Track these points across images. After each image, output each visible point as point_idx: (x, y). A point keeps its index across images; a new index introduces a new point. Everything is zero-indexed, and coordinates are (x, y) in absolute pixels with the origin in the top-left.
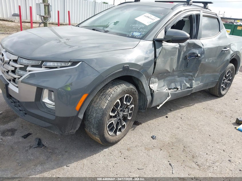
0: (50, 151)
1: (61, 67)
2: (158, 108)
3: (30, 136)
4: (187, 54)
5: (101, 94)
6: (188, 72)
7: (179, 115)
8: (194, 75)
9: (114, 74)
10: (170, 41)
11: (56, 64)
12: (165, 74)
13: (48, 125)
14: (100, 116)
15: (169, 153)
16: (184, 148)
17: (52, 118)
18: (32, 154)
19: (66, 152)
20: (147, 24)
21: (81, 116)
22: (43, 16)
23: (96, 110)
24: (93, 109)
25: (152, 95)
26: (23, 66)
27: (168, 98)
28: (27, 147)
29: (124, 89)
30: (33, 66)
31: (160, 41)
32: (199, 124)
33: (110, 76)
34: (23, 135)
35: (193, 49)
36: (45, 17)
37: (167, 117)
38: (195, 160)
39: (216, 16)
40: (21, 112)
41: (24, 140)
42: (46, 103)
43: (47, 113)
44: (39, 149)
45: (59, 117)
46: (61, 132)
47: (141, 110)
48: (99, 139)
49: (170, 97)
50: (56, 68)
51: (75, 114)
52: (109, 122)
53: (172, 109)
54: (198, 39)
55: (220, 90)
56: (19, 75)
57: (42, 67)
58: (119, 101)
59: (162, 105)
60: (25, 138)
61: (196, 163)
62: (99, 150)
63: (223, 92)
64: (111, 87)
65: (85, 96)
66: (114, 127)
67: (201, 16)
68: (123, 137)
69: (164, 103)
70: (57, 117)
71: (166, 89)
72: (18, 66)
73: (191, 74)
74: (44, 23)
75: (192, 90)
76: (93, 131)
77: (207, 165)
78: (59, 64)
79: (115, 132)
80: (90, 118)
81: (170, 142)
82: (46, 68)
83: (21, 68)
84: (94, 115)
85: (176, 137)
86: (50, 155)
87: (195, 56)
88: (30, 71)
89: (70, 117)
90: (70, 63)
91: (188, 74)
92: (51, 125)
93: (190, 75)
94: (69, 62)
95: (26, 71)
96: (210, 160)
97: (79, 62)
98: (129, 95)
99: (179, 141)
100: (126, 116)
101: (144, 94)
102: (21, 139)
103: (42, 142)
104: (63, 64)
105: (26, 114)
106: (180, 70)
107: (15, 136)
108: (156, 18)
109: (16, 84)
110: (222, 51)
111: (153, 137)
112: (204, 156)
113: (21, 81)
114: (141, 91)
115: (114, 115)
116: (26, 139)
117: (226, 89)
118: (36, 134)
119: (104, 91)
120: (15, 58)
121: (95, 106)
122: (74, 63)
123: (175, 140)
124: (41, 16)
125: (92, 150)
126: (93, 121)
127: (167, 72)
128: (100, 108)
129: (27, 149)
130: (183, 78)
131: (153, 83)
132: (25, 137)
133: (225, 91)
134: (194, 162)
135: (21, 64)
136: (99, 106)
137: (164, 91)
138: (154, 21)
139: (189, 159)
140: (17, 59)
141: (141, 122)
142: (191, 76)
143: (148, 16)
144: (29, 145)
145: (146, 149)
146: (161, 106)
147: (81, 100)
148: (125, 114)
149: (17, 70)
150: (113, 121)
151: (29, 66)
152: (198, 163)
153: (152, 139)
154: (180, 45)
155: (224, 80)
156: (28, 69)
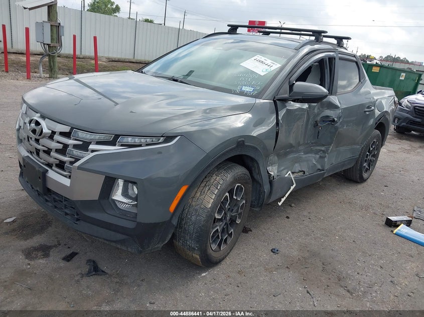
0: (116, 280)
1: (147, 145)
2: (280, 204)
3: (76, 257)
4: (318, 119)
5: (203, 185)
6: (318, 146)
7: (305, 213)
8: (327, 150)
9: (224, 154)
10: (298, 99)
11: (137, 140)
12: (288, 150)
13: (120, 237)
14: (203, 219)
15: (303, 274)
16: (324, 266)
17: (130, 225)
18: (88, 287)
19: (142, 281)
20: (262, 74)
21: (175, 222)
22: (48, 44)
23: (196, 210)
24: (191, 209)
25: (271, 183)
26: (81, 143)
27: (292, 188)
28: (77, 275)
29: (236, 175)
30: (99, 143)
31: (284, 100)
32: (338, 227)
33: (219, 157)
34: (64, 256)
35: (326, 110)
36: (51, 46)
37: (288, 217)
38: (343, 284)
39: (354, 59)
40: (68, 217)
41: (68, 264)
42: (117, 201)
43: (121, 218)
44: (99, 279)
45: (143, 223)
46: (141, 248)
47: (253, 207)
48: (198, 257)
49: (294, 185)
50: (140, 146)
51: (167, 218)
52: (213, 228)
53: (293, 205)
54: (333, 95)
55: (362, 173)
56: (71, 157)
57: (115, 145)
58: (227, 194)
59: (285, 198)
60: (68, 261)
61: (345, 288)
62: (194, 275)
63: (365, 175)
64: (217, 173)
65: (183, 190)
66: (218, 237)
67: (337, 60)
68: (228, 254)
69: (286, 196)
70: (139, 224)
71: (288, 173)
72: (71, 142)
73: (323, 148)
74: (49, 55)
75: (324, 173)
76: (190, 245)
77: (361, 290)
78: (143, 140)
79: (219, 245)
80: (186, 223)
81: (300, 257)
82: (122, 145)
83: (75, 146)
84: (193, 218)
85: (308, 249)
86: (118, 286)
87: (330, 121)
88: (93, 151)
89: (159, 223)
90: (162, 138)
91: (319, 149)
92: (127, 237)
93: (321, 150)
94: (162, 136)
95: (87, 150)
96: (364, 283)
97: (177, 136)
98: (240, 185)
99: (314, 254)
100: (234, 218)
101: (259, 183)
102: (63, 264)
103: (99, 266)
104: (149, 140)
105: (78, 220)
106: (307, 144)
107: (51, 258)
108: (274, 64)
109: (65, 171)
110: (365, 112)
111: (273, 251)
112: (354, 278)
113: (78, 167)
114: (255, 177)
115: (220, 218)
116: (70, 262)
117: (369, 169)
118: (86, 253)
119: (207, 179)
120: (66, 129)
121: (194, 203)
122: (169, 138)
123: (308, 254)
124: (44, 44)
125: (184, 275)
126: (192, 227)
127: (291, 146)
128: (202, 206)
129: (76, 279)
130: (311, 155)
131: (272, 164)
132: (69, 258)
133: (368, 172)
134: (342, 287)
135: (76, 140)
136: (202, 204)
137: (286, 176)
138: (272, 69)
139: (333, 282)
140: (68, 131)
141: (249, 227)
142: (323, 151)
143: (261, 59)
144: (79, 272)
145: (266, 270)
146: (283, 200)
147: (178, 195)
148: (233, 215)
149: (70, 148)
150: (218, 227)
151: (92, 143)
152: (349, 288)
153: (272, 253)
154: (309, 106)
155: (367, 157)
156: (92, 147)
